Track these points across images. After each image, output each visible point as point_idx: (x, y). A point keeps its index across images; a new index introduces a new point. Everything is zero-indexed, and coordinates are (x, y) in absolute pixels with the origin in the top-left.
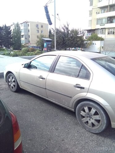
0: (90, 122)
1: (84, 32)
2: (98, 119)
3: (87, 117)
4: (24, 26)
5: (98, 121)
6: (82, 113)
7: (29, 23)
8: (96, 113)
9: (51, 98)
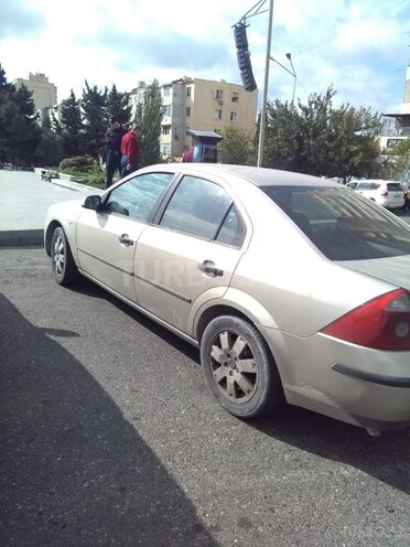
0: (230, 381)
1: (381, 121)
2: (250, 370)
3: (226, 364)
4: (174, 95)
5: (251, 377)
6: (216, 353)
7: (193, 86)
8: (247, 354)
9: (146, 306)
